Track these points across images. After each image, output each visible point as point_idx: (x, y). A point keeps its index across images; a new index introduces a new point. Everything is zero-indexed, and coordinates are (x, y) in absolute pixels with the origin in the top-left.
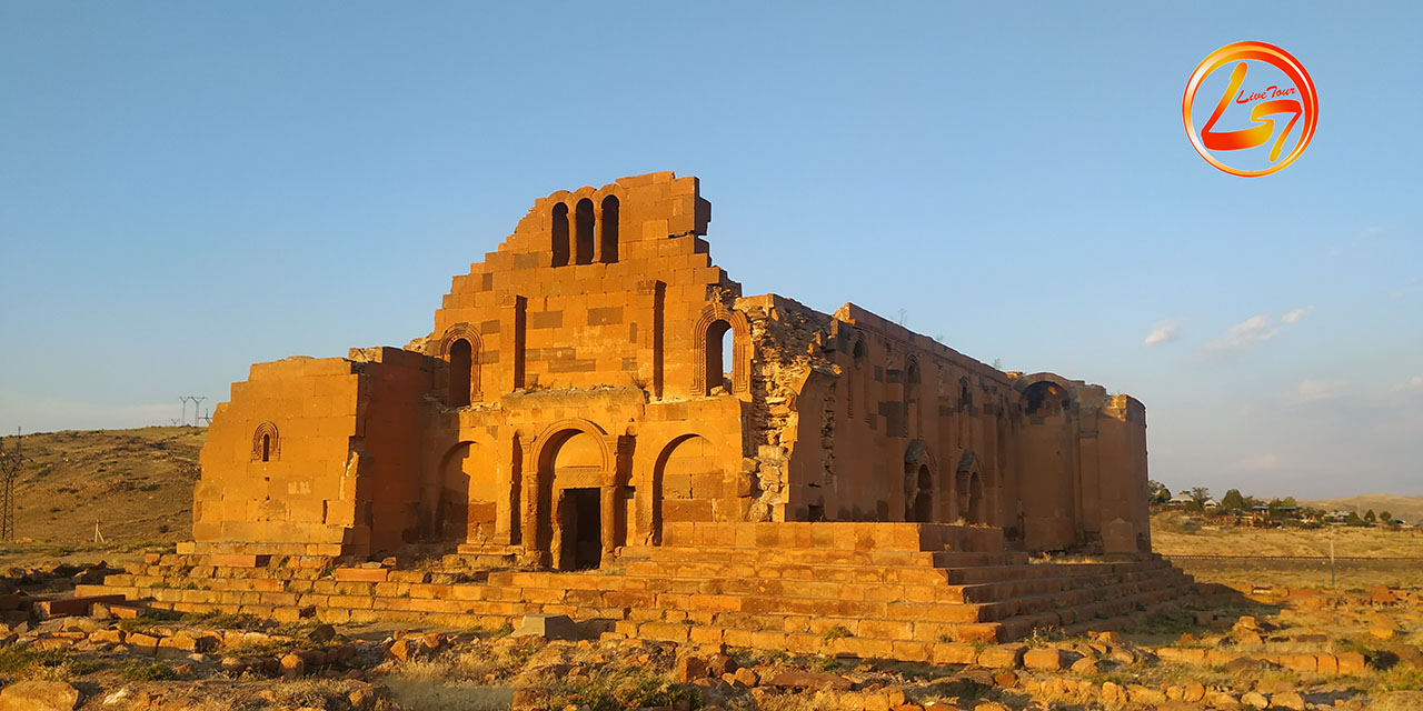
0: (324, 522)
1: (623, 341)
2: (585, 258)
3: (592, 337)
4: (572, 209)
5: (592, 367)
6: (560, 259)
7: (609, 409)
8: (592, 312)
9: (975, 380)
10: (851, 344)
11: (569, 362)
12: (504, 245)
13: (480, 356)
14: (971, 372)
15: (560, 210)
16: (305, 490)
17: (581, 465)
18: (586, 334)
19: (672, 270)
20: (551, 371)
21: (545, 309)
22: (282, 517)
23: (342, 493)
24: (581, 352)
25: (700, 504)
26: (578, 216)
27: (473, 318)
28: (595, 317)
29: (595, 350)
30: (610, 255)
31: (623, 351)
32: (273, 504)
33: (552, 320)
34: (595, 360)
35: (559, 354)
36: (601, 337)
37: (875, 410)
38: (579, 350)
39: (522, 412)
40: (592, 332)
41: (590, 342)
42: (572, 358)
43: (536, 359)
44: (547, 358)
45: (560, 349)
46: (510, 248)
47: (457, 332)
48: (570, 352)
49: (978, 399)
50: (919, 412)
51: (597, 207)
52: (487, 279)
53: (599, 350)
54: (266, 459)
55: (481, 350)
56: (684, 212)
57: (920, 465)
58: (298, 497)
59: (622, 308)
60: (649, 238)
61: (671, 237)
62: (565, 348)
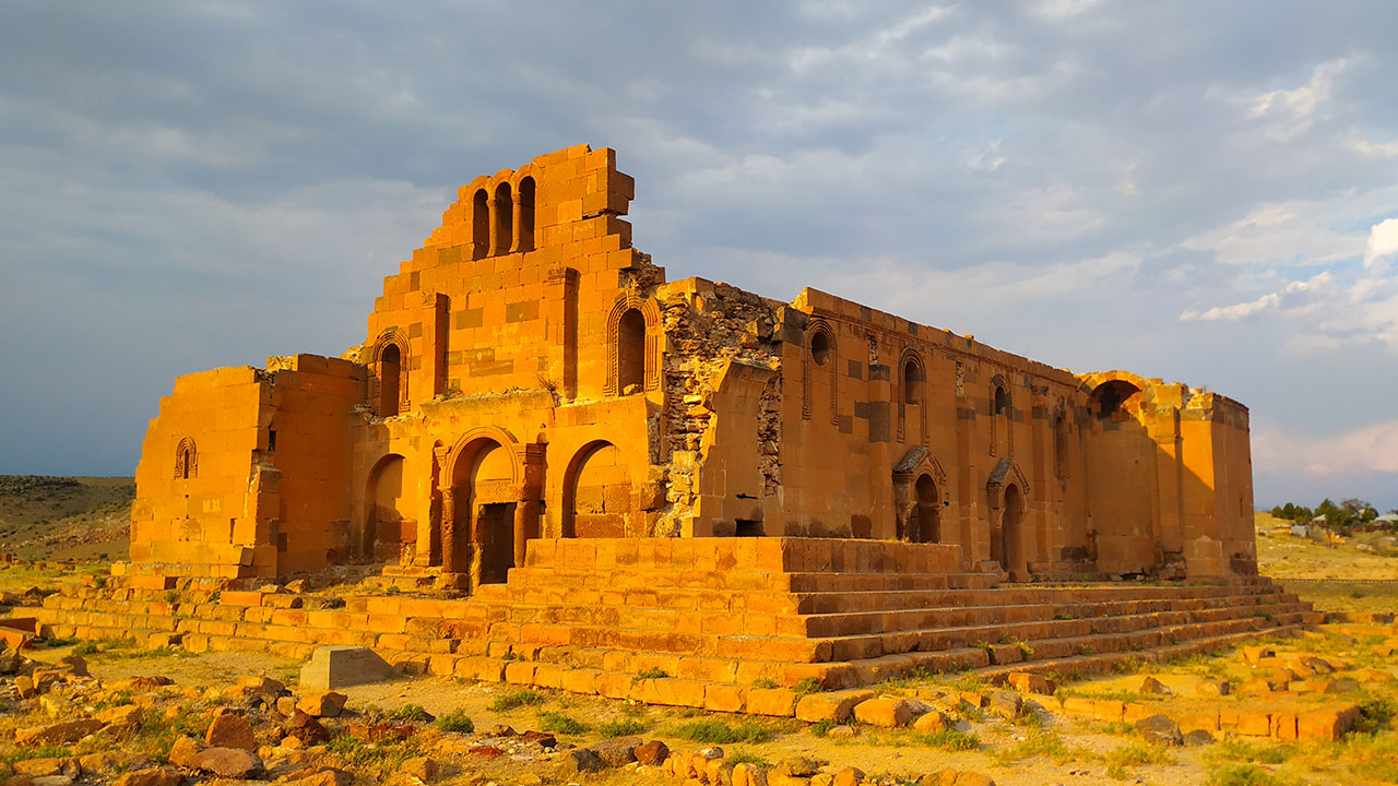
0: (231, 542)
1: (539, 338)
2: (503, 249)
3: (510, 336)
4: (491, 196)
5: (510, 369)
6: (480, 252)
7: (521, 415)
8: (511, 307)
9: (1018, 380)
10: (807, 335)
11: (489, 365)
12: (431, 240)
13: (408, 362)
14: (1010, 369)
15: (481, 196)
16: (216, 509)
17: (497, 479)
18: (504, 331)
19: (586, 256)
20: (471, 375)
21: (467, 306)
22: (197, 536)
23: (246, 510)
24: (500, 354)
25: (613, 519)
26: (498, 203)
27: (401, 321)
28: (514, 313)
29: (513, 351)
30: (527, 245)
31: (539, 349)
32: (192, 524)
33: (474, 319)
34: (512, 361)
35: (480, 356)
36: (519, 334)
37: (848, 409)
38: (497, 350)
39: (441, 421)
40: (510, 329)
41: (509, 341)
42: (491, 360)
43: (458, 363)
44: (469, 361)
45: (481, 350)
46: (435, 243)
47: (388, 336)
48: (489, 353)
49: (1021, 400)
50: (924, 416)
51: (515, 191)
52: (415, 276)
53: (516, 350)
54: (186, 477)
55: (408, 355)
56: (596, 189)
57: (917, 474)
58: (211, 515)
59: (538, 301)
60: (564, 221)
61: (585, 218)
62: (485, 349)
